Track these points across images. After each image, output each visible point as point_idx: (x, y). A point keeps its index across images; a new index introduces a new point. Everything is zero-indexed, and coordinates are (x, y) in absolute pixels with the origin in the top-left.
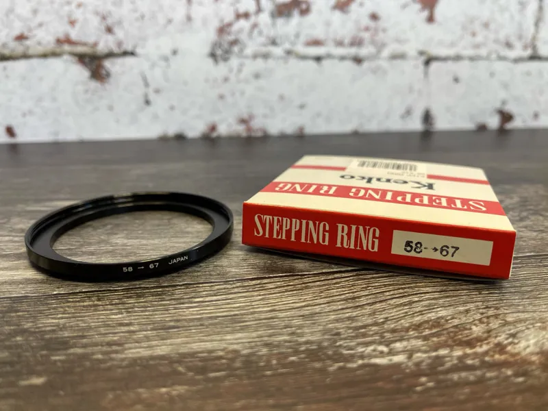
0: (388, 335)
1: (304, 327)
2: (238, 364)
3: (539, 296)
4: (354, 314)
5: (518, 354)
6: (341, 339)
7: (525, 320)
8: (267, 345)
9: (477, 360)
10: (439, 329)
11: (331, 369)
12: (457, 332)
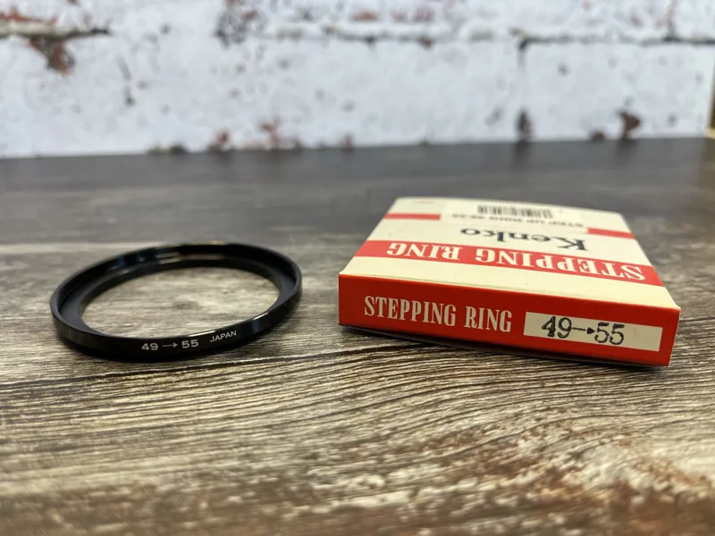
0: (390, 457)
1: (266, 444)
2: (147, 510)
3: (629, 390)
4: (348, 422)
5: (579, 487)
6: (318, 465)
7: (599, 430)
8: (202, 476)
9: (514, 498)
10: (468, 447)
11: (288, 516)
12: (494, 451)
